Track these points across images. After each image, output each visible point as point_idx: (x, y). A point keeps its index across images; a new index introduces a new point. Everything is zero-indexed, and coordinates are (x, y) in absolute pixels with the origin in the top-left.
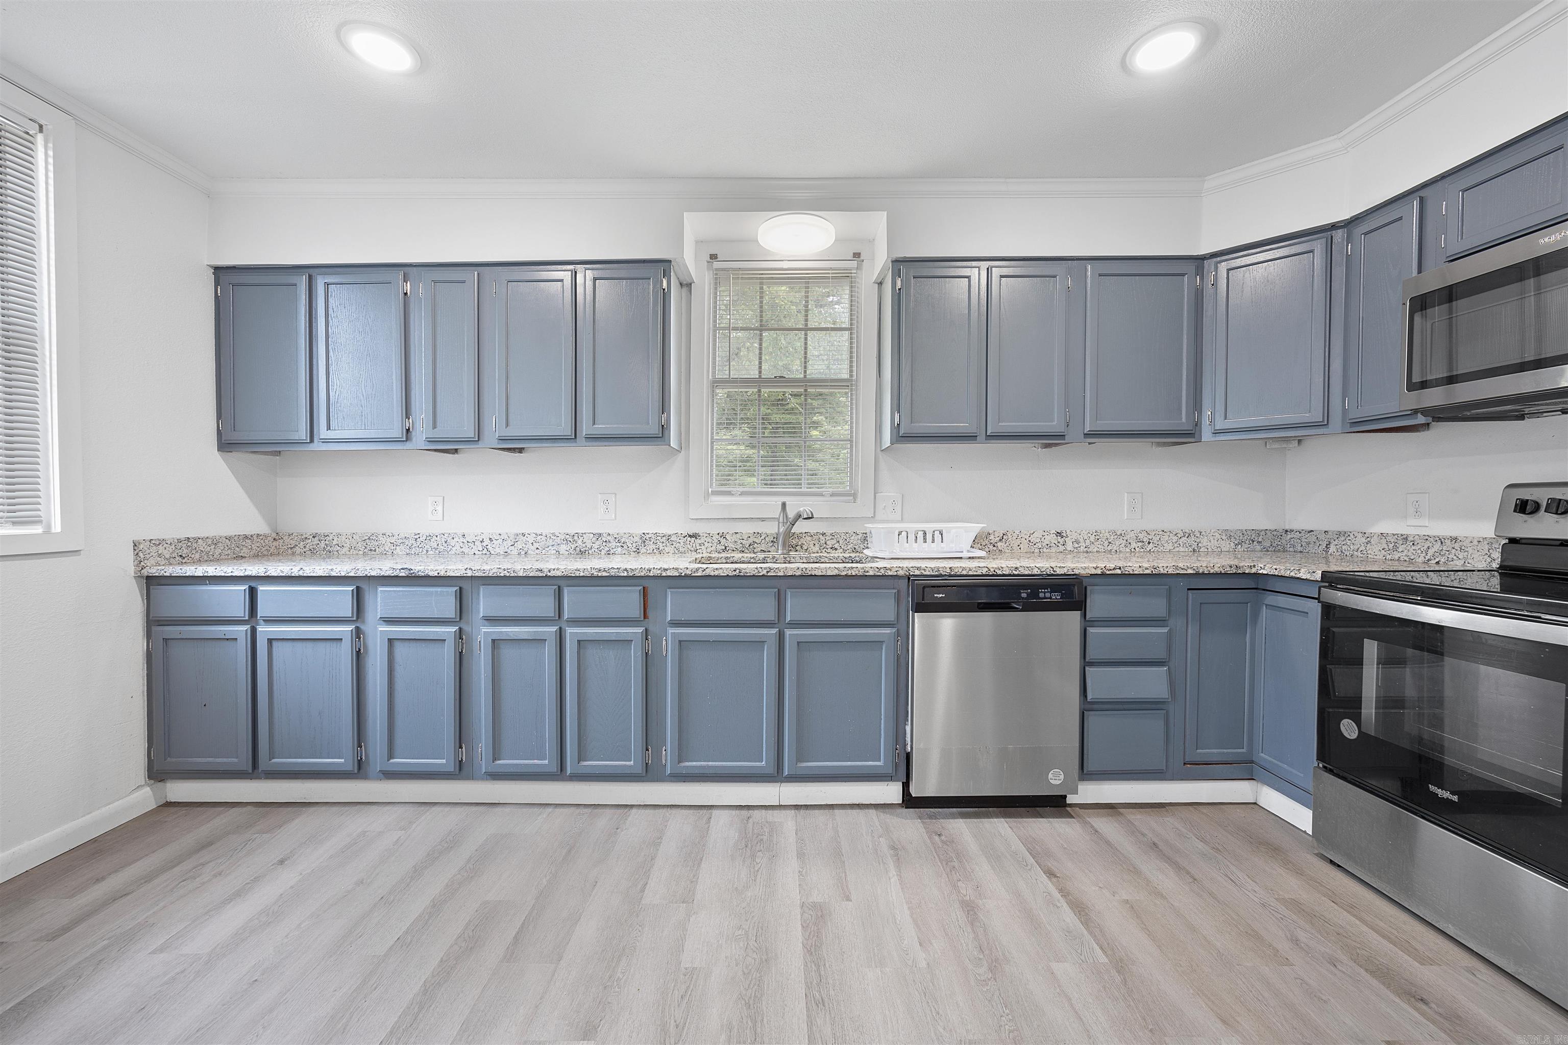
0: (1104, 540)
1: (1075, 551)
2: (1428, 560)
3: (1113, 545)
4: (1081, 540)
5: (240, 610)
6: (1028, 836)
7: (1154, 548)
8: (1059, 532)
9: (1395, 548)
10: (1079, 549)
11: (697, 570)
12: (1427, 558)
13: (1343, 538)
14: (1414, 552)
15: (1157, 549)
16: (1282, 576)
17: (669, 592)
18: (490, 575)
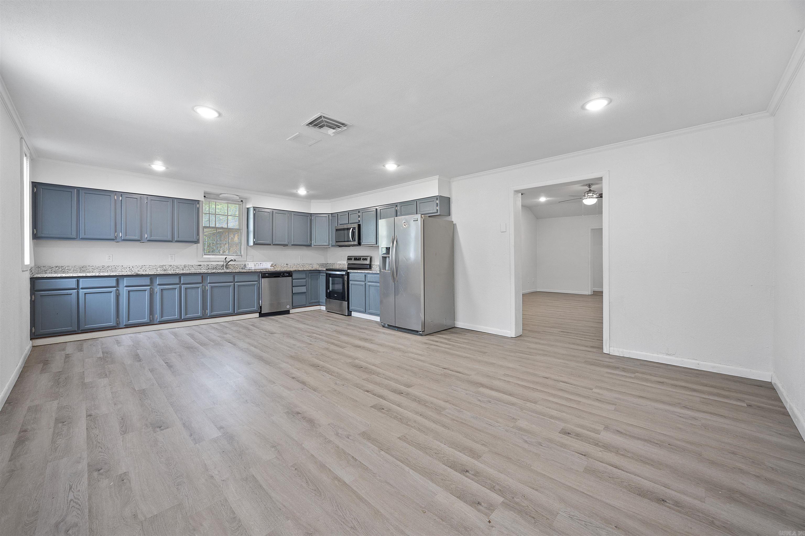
3: (297, 266)
4: (291, 265)
5: (75, 286)
9: (335, 264)
11: (216, 271)
13: (329, 264)
16: (322, 270)
17: (208, 277)
18: (162, 274)
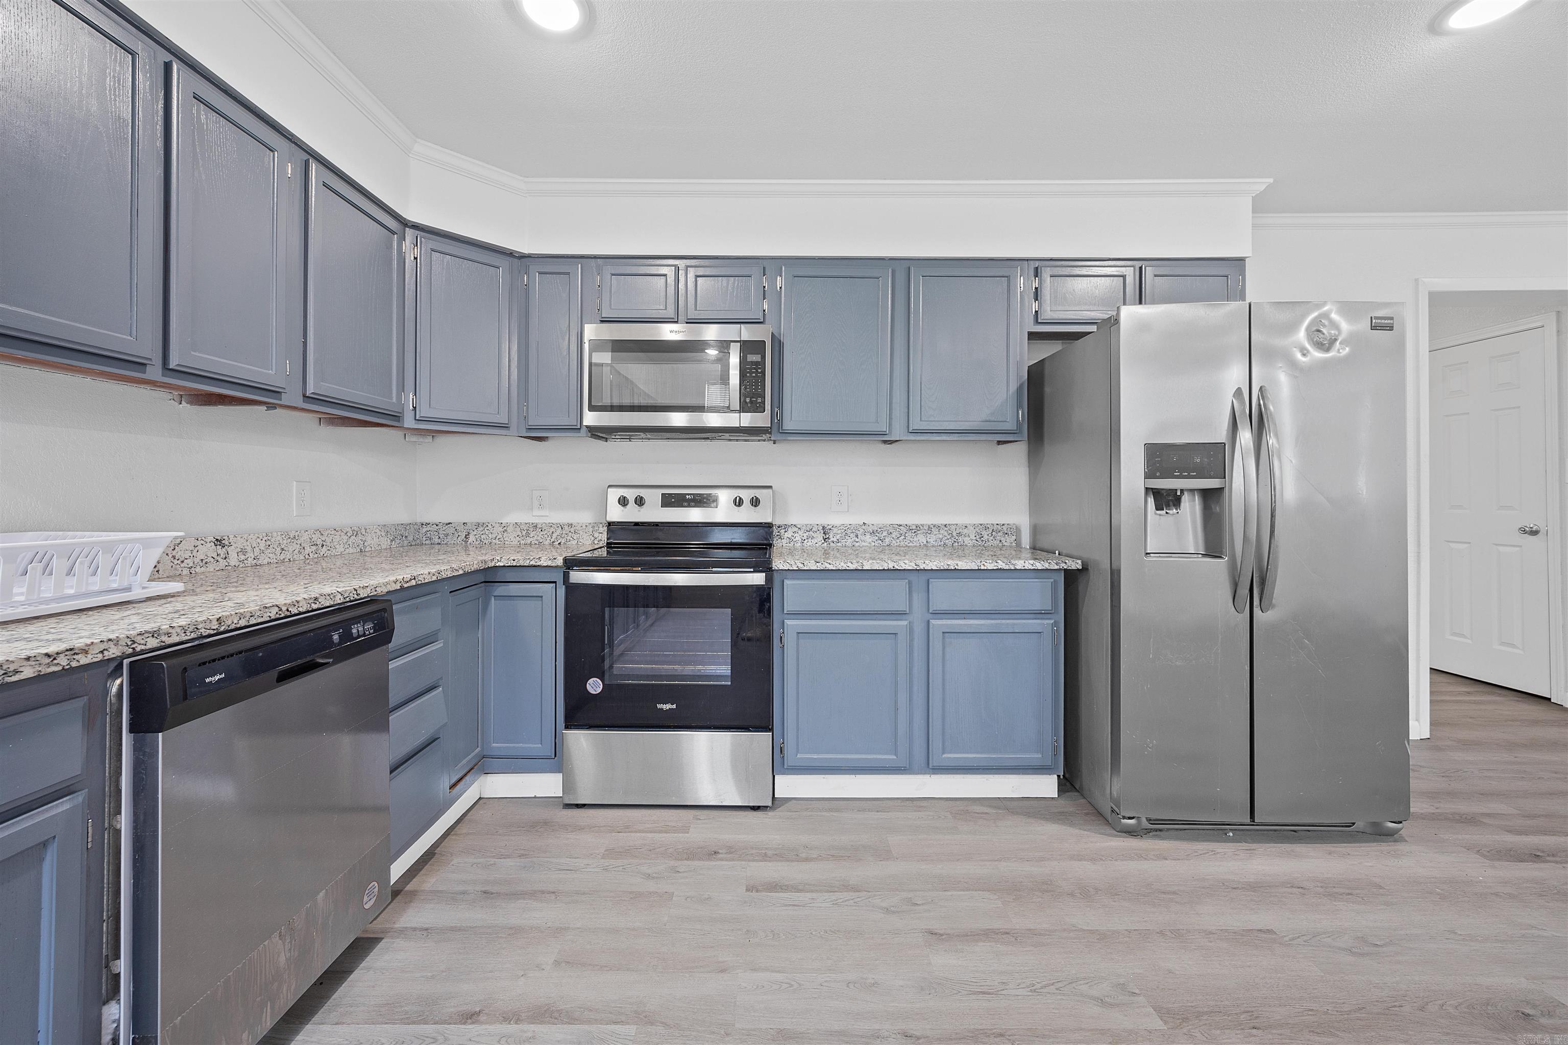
0: (276, 547)
1: (241, 566)
2: (553, 542)
3: (286, 553)
4: (249, 549)
6: (377, 1009)
7: (327, 552)
8: (219, 538)
9: (528, 535)
10: (246, 562)
12: (552, 540)
13: (482, 529)
14: (542, 537)
15: (330, 552)
16: (520, 566)
